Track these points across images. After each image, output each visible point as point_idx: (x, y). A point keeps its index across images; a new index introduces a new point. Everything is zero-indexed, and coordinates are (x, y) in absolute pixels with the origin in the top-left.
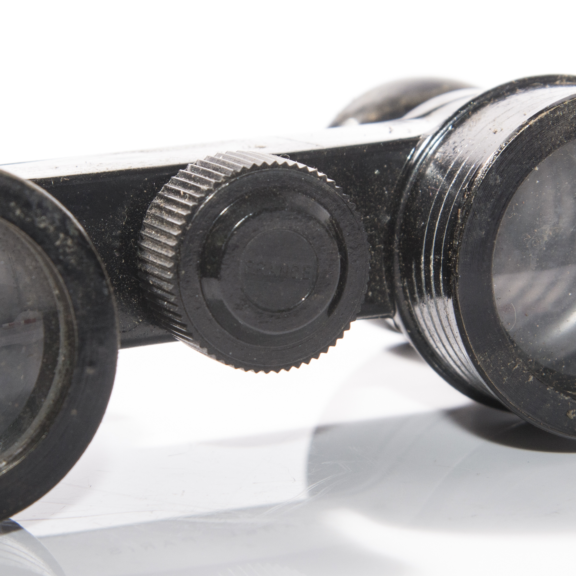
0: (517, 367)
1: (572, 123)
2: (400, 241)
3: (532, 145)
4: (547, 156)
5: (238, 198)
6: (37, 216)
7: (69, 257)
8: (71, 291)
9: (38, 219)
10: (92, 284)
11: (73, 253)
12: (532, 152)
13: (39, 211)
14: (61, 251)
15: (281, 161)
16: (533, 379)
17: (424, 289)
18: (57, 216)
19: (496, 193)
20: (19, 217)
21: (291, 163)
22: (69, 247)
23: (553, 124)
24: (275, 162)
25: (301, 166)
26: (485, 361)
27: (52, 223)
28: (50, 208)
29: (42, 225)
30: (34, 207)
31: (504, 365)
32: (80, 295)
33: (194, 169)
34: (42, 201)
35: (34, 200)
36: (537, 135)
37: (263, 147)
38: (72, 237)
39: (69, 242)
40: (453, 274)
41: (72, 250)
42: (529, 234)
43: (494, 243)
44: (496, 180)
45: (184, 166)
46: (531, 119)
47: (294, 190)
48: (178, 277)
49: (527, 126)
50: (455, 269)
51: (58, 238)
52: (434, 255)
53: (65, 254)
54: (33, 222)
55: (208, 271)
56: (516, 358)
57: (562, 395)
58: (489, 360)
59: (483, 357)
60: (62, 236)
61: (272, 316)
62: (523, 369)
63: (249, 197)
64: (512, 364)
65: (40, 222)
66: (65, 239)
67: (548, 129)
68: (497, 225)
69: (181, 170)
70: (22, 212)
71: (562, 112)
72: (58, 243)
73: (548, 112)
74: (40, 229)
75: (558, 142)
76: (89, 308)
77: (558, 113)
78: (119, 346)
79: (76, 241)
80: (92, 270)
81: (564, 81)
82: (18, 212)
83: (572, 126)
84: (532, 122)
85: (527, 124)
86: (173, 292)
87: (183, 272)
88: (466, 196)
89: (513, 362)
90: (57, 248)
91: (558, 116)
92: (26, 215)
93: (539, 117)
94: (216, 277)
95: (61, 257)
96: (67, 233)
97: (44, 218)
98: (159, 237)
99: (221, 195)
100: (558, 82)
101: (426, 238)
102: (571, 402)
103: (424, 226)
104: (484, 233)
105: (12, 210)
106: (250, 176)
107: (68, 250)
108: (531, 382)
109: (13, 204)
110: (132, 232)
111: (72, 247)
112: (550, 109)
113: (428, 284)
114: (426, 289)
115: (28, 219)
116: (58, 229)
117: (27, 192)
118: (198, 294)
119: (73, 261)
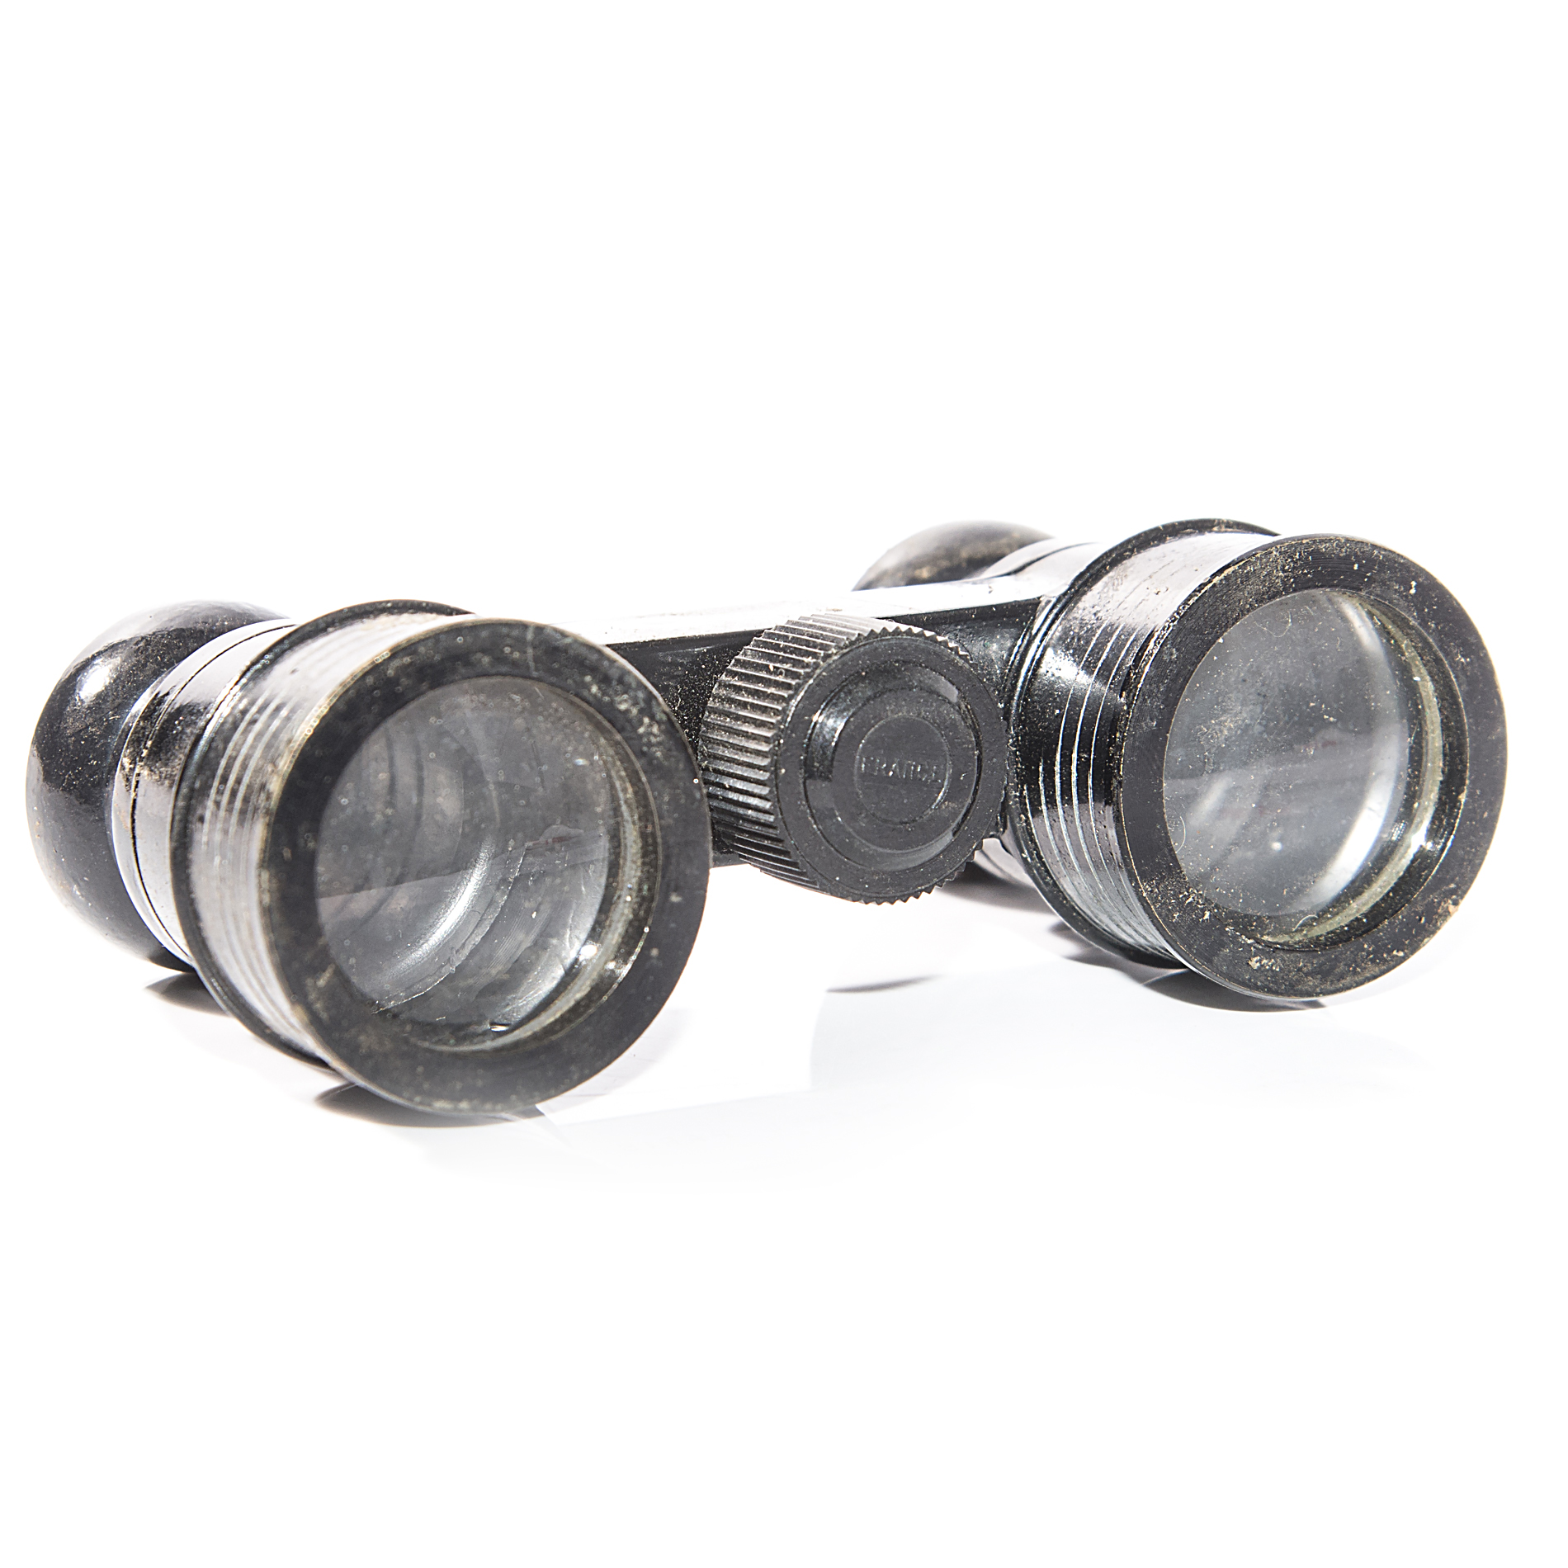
0: (1190, 899)
1: (1265, 581)
2: (1017, 736)
3: (1216, 609)
4: (1234, 624)
5: (853, 675)
6: (617, 694)
7: (654, 749)
8: (656, 793)
9: (618, 699)
10: (681, 784)
11: (659, 744)
12: (1216, 619)
13: (619, 688)
14: (645, 740)
15: (891, 626)
16: (1210, 916)
17: (1058, 799)
18: (641, 695)
19: (1171, 670)
20: (595, 696)
21: (904, 628)
22: (655, 736)
23: (1242, 582)
24: (884, 629)
25: (916, 630)
26: (1151, 891)
27: (635, 704)
28: (634, 685)
29: (623, 707)
30: (614, 683)
31: (1175, 896)
32: (666, 799)
33: (771, 635)
34: (623, 677)
35: (614, 673)
36: (1222, 596)
37: (837, 610)
38: (659, 723)
39: (655, 729)
40: (1115, 777)
41: (658, 739)
42: (1205, 727)
43: (1167, 737)
44: (1172, 654)
45: (759, 633)
46: (1214, 576)
47: (921, 666)
48: (776, 777)
49: (1210, 585)
50: (1119, 771)
51: (641, 723)
52: (1078, 753)
53: (650, 744)
54: (612, 702)
55: (815, 769)
56: (1189, 887)
57: (1244, 937)
58: (1156, 890)
59: (1150, 886)
60: (646, 720)
61: (894, 829)
62: (1198, 903)
63: (866, 673)
64: (1185, 896)
65: (620, 703)
66: (650, 725)
67: (1235, 589)
68: (1171, 714)
69: (755, 638)
70: (600, 688)
71: (1254, 567)
72: (641, 730)
73: (1236, 567)
74: (620, 711)
75: (1248, 606)
76: (676, 815)
77: (1249, 568)
78: (711, 862)
79: (663, 727)
80: (681, 766)
81: (1223, 526)
82: (594, 689)
83: (1264, 586)
84: (1216, 580)
85: (1210, 581)
86: (768, 797)
87: (783, 771)
88: (1132, 675)
89: (1186, 893)
90: (641, 736)
91: (1248, 572)
92: (604, 694)
93: (1226, 572)
94: (827, 779)
95: (645, 749)
96: (652, 718)
97: (625, 696)
98: (739, 725)
99: (832, 670)
100: (1215, 529)
101: (1064, 731)
102: (1254, 947)
103: (1060, 716)
104: (1155, 723)
105: (587, 687)
106: (867, 646)
107: (653, 740)
108: (1207, 919)
109: (588, 678)
110: (686, 720)
111: (659, 736)
112: (1237, 563)
113: (1066, 791)
114: (1062, 798)
115: (606, 699)
116: (641, 711)
117: (606, 663)
118: (801, 800)
119: (659, 754)
